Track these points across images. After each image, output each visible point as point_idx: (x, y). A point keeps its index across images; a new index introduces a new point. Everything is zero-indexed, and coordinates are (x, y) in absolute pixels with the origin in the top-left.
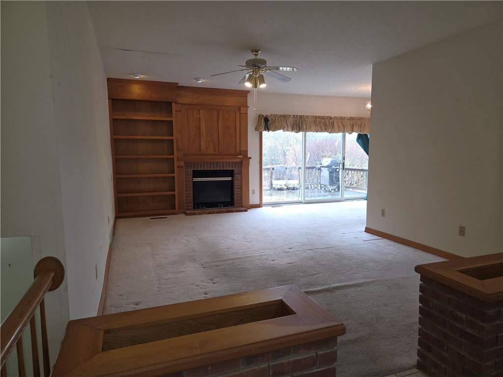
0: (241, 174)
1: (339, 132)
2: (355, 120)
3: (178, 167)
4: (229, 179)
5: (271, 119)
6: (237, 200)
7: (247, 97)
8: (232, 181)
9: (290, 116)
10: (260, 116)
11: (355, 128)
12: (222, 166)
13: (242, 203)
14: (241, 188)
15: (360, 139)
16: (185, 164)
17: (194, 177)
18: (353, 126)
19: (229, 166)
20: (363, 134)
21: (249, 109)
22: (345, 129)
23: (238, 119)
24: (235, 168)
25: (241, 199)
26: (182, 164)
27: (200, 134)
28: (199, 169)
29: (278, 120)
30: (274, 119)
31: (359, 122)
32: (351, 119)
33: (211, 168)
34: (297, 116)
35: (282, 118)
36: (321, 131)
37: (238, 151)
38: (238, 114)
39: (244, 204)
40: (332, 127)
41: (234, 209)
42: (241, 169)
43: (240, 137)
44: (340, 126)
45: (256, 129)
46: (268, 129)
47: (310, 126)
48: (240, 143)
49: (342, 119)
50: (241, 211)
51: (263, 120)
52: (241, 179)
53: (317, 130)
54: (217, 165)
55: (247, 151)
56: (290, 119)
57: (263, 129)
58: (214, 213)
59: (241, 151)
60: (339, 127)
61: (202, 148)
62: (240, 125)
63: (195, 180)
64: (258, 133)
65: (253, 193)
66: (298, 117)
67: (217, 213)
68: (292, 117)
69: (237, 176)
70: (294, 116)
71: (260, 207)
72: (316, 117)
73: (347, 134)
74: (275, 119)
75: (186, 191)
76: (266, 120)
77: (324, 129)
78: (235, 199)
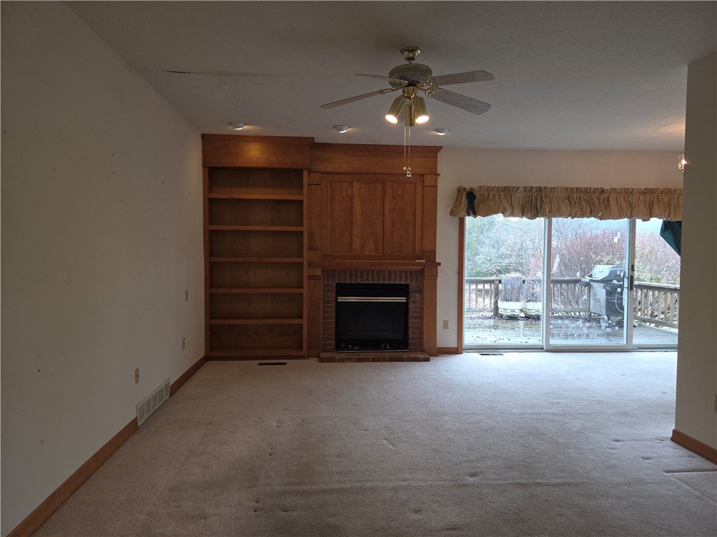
0: (421, 291)
1: (620, 217)
2: (656, 195)
3: (311, 277)
4: (402, 299)
5: (480, 195)
6: (413, 339)
7: (437, 158)
8: (406, 304)
9: (518, 188)
10: (460, 190)
11: (656, 209)
12: (387, 279)
13: (422, 345)
14: (421, 318)
15: (668, 230)
16: (323, 272)
17: (338, 294)
18: (651, 205)
19: (401, 277)
20: (674, 220)
21: (439, 179)
22: (635, 212)
23: (419, 197)
24: (411, 281)
25: (421, 338)
26: (318, 272)
27: (352, 222)
28: (348, 282)
29: (494, 196)
30: (487, 193)
31: (666, 198)
32: (647, 192)
33: (367, 279)
34: (532, 188)
35: (501, 193)
36: (582, 216)
37: (418, 252)
38: (419, 187)
39: (426, 346)
40: (606, 208)
41: (405, 356)
42: (422, 283)
43: (422, 227)
44: (624, 205)
45: (452, 213)
46: (473, 211)
47: (559, 207)
48: (422, 238)
49: (628, 192)
50: (418, 360)
51: (464, 197)
52: (422, 302)
53: (573, 214)
54: (379, 276)
55: (435, 252)
56: (519, 194)
57: (464, 213)
58: (368, 360)
59: (423, 251)
60: (620, 208)
61: (354, 247)
62: (423, 207)
63: (341, 299)
64: (456, 220)
65: (446, 325)
66: (534, 190)
67: (374, 360)
68: (522, 190)
69: (414, 296)
70: (525, 189)
71: (458, 353)
72: (572, 189)
73: (639, 222)
74: (489, 196)
75: (324, 318)
76: (471, 196)
77: (588, 210)
78: (411, 336)
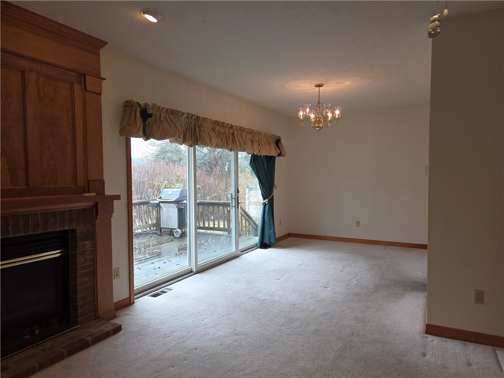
0: (92, 236)
4: (55, 254)
5: (153, 114)
6: (83, 305)
7: (99, 55)
9: (183, 114)
10: (128, 105)
11: (255, 146)
14: (94, 273)
15: (255, 162)
19: (62, 221)
21: (104, 85)
23: (78, 104)
24: (78, 224)
25: (95, 295)
29: (165, 118)
30: (158, 114)
31: (257, 138)
34: (193, 115)
37: (81, 181)
38: (79, 91)
40: (232, 141)
42: (93, 225)
43: (85, 148)
44: (241, 140)
45: (121, 133)
48: (86, 162)
51: (138, 114)
52: (94, 252)
55: (103, 181)
56: (182, 120)
59: (88, 181)
60: (240, 143)
64: (123, 138)
65: (117, 275)
66: (193, 118)
69: (80, 245)
70: (188, 115)
71: (131, 304)
74: (160, 116)
76: (145, 114)
77: (226, 143)
